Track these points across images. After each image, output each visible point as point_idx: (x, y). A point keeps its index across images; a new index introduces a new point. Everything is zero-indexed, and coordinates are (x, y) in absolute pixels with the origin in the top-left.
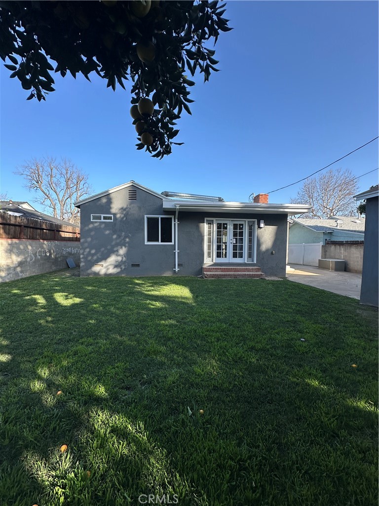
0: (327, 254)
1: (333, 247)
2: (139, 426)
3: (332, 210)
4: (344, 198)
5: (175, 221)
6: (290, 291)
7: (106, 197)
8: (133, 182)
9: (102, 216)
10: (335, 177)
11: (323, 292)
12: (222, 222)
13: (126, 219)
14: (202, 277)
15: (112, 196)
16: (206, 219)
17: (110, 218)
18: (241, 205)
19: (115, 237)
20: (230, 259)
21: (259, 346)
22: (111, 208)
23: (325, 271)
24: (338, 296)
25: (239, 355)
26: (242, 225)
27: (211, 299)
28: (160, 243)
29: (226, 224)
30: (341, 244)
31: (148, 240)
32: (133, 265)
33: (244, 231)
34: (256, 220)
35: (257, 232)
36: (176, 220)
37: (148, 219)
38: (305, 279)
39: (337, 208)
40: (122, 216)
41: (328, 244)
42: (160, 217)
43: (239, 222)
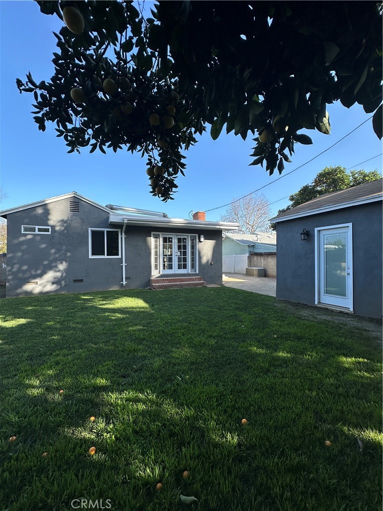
0: (252, 263)
1: (256, 257)
2: (147, 393)
3: (253, 226)
4: (261, 216)
5: (121, 235)
6: (228, 294)
7: (43, 207)
8: (75, 193)
9: (37, 227)
10: (254, 199)
11: (251, 293)
12: (168, 236)
13: (68, 231)
14: (150, 289)
15: (50, 207)
16: (152, 233)
17: (47, 230)
18: (186, 222)
19: (53, 251)
20: (175, 270)
21: (215, 334)
22: (48, 220)
23: (251, 278)
24: (262, 295)
25: (202, 342)
26: (185, 239)
27: (166, 307)
28: (106, 257)
29: (172, 238)
30: (260, 255)
31: (93, 254)
32: (75, 281)
33: (187, 244)
34: (197, 235)
35: (199, 246)
36: (123, 234)
37: (93, 232)
38: (238, 285)
39: (257, 224)
40: (63, 228)
41: (252, 255)
42: (106, 230)
43: (182, 236)
